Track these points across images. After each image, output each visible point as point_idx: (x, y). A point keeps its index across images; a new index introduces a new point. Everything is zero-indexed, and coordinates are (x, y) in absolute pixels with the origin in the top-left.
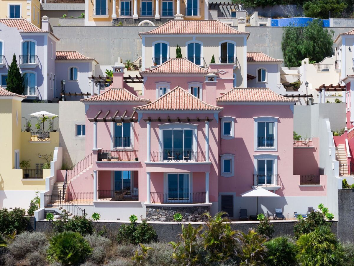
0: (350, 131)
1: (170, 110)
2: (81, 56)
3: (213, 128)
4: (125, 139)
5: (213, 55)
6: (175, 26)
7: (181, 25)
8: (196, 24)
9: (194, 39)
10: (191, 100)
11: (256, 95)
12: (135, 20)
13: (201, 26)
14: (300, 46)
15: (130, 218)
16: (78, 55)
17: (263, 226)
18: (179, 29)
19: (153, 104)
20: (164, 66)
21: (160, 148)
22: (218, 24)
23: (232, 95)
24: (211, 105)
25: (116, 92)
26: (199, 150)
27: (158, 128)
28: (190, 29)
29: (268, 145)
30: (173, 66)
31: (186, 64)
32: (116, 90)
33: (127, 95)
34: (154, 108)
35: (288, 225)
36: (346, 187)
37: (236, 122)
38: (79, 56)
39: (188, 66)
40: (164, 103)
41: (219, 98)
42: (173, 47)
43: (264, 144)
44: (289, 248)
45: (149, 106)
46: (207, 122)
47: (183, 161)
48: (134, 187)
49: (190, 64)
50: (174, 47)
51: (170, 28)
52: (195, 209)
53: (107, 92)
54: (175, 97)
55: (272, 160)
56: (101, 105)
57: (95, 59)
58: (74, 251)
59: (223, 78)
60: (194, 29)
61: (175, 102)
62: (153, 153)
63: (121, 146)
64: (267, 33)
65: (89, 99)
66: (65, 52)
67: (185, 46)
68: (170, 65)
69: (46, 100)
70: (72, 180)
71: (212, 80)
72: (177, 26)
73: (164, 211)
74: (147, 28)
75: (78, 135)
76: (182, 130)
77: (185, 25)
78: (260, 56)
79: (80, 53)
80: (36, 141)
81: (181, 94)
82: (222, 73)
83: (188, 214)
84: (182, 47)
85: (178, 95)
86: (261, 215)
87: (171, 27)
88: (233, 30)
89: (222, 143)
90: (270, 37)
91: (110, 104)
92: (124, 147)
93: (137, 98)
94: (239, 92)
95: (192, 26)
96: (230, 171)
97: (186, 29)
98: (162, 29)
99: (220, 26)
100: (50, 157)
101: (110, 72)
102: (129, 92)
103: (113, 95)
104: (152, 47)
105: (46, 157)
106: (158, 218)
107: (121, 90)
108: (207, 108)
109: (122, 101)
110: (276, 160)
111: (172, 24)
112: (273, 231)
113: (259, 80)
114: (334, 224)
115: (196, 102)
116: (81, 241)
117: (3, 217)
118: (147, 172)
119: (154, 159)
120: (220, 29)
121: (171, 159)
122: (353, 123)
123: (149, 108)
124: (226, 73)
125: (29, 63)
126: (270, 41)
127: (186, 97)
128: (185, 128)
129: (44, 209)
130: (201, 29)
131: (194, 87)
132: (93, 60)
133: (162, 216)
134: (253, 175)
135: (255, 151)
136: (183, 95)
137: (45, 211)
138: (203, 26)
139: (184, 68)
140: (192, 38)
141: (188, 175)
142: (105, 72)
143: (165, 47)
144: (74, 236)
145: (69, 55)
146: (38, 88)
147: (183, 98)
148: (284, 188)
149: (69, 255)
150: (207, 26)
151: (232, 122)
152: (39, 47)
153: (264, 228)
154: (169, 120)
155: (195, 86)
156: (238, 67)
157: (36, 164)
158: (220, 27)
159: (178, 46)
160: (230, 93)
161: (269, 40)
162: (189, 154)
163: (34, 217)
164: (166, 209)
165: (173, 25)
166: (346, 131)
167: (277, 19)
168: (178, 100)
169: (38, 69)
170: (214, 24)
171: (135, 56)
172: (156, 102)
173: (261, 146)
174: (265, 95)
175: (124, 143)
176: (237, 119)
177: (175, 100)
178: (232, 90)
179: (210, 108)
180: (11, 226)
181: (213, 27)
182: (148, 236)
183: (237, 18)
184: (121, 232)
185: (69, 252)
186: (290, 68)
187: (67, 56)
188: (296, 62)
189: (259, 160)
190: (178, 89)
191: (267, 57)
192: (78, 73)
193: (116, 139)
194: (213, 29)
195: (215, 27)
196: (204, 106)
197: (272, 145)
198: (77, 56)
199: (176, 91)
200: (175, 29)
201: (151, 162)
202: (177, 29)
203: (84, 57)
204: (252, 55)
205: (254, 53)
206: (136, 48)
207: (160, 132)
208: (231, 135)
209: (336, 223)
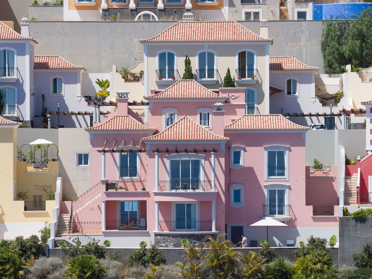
0: (362, 160)
1: (178, 140)
2: (65, 63)
3: (220, 158)
4: (131, 169)
5: (228, 68)
6: (184, 29)
7: (190, 29)
8: (209, 28)
9: (206, 47)
10: (198, 129)
11: (267, 123)
12: (132, 10)
13: (215, 30)
14: (344, 46)
15: (140, 244)
16: (61, 61)
17: (264, 250)
18: (188, 34)
19: (161, 134)
20: (171, 89)
21: (168, 178)
22: (236, 27)
23: (242, 122)
24: (218, 136)
25: (120, 120)
26: (206, 179)
27: (165, 158)
28: (201, 34)
29: (279, 175)
30: (180, 90)
31: (195, 86)
32: (121, 117)
33: (133, 123)
34: (162, 139)
35: (290, 251)
36: (347, 215)
37: (245, 151)
38: (63, 63)
39: (197, 89)
40: (171, 133)
41: (228, 126)
42: (181, 57)
43: (275, 174)
44: (285, 268)
45: (157, 137)
46: (213, 153)
47: (190, 191)
48: (141, 218)
49: (200, 87)
50: (183, 57)
51: (177, 32)
52: (202, 236)
53: (112, 119)
54: (183, 127)
55: (283, 190)
56: (107, 134)
57: (84, 67)
58: (92, 271)
59: (234, 103)
60: (206, 34)
61: (183, 133)
62: (161, 183)
63: (127, 176)
64: (304, 29)
65: (94, 128)
66: (45, 57)
67: (195, 56)
68: (178, 88)
69: (28, 121)
70: (77, 211)
71: (219, 110)
72: (186, 29)
73: (172, 239)
74: (148, 23)
75: (79, 164)
76: (190, 160)
77: (195, 28)
78: (290, 62)
79: (64, 59)
80: (32, 171)
81: (188, 123)
82: (233, 97)
83: (195, 241)
84: (192, 57)
85: (186, 124)
86: (263, 241)
87: (179, 32)
88: (253, 36)
89: (231, 173)
90: (307, 34)
91: (115, 132)
92: (131, 177)
93: (143, 126)
94: (249, 119)
95: (204, 30)
96: (240, 202)
97: (197, 34)
98: (167, 34)
99: (238, 29)
100: (50, 188)
101: (102, 81)
102: (135, 120)
103: (118, 123)
104: (156, 57)
105: (45, 188)
106: (166, 246)
107: (126, 117)
108: (214, 138)
109: (128, 130)
110: (287, 190)
111: (179, 27)
112: (275, 256)
113: (289, 93)
114: (336, 251)
115: (203, 132)
116: (97, 263)
117: (21, 244)
118: (155, 201)
119: (162, 189)
120: (238, 34)
121: (179, 188)
122: (368, 152)
123: (156, 139)
124: (237, 98)
125: (7, 77)
126: (306, 39)
127: (193, 127)
128: (192, 159)
129: (54, 239)
130: (215, 34)
131: (203, 113)
132: (82, 69)
133: (170, 243)
134: (264, 205)
135: (265, 181)
136: (191, 124)
137: (55, 240)
138: (217, 30)
139: (192, 91)
140: (203, 47)
141: (195, 204)
142: (96, 82)
143: (171, 57)
144: (91, 258)
145: (50, 61)
146: (19, 106)
147: (191, 128)
148: (296, 219)
149: (88, 274)
150: (222, 30)
151: (242, 151)
152: (19, 57)
153: (265, 252)
154: (177, 151)
155: (205, 111)
156: (259, 81)
157: (34, 196)
158: (238, 32)
159: (186, 57)
160: (240, 120)
161: (305, 37)
162: (196, 183)
163: (48, 245)
164: (174, 237)
165: (181, 28)
166: (359, 160)
167: (321, 5)
168: (186, 131)
169: (18, 84)
170: (231, 27)
171: (133, 60)
172: (163, 132)
173: (272, 176)
174: (277, 122)
175: (130, 173)
176: (247, 148)
177: (183, 131)
178: (243, 117)
179: (217, 138)
180: (28, 252)
181: (229, 32)
182: (157, 260)
183: (266, 4)
184: (132, 257)
185: (88, 271)
186: (332, 75)
187: (48, 62)
188: (338, 68)
189: (269, 190)
190: (186, 118)
191: (299, 63)
192: (63, 84)
193: (122, 168)
194: (229, 34)
195: (231, 32)
196: (211, 136)
197: (283, 174)
198: (61, 63)
199: (183, 120)
200: (183, 34)
201: (159, 192)
202: (185, 34)
203: (69, 65)
204: (281, 60)
205: (283, 58)
206: (133, 50)
207: (168, 162)
208: (241, 164)
209: (337, 250)
